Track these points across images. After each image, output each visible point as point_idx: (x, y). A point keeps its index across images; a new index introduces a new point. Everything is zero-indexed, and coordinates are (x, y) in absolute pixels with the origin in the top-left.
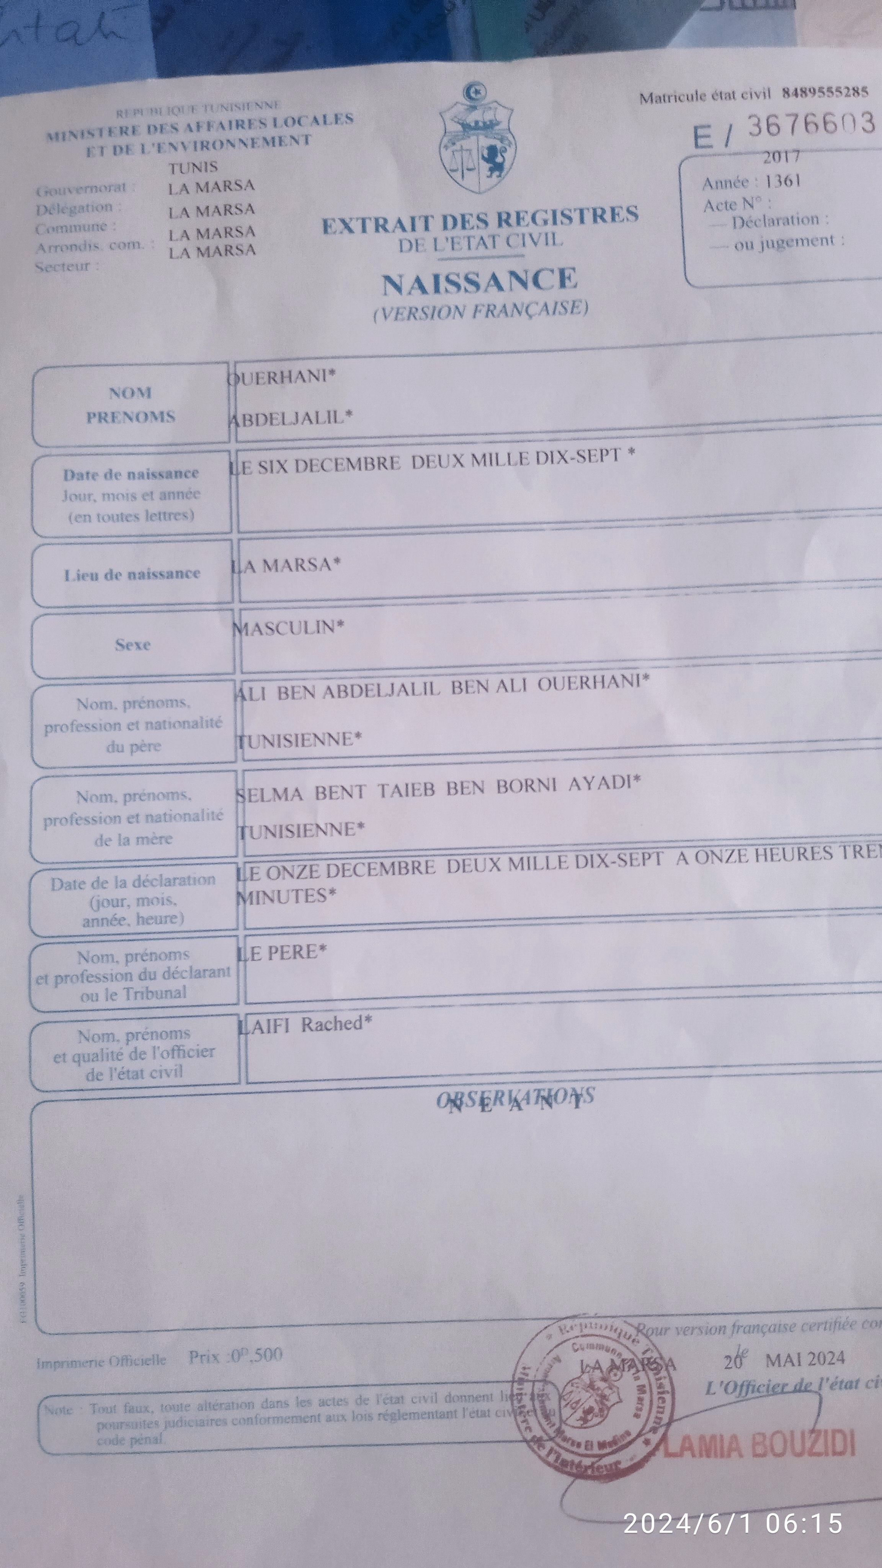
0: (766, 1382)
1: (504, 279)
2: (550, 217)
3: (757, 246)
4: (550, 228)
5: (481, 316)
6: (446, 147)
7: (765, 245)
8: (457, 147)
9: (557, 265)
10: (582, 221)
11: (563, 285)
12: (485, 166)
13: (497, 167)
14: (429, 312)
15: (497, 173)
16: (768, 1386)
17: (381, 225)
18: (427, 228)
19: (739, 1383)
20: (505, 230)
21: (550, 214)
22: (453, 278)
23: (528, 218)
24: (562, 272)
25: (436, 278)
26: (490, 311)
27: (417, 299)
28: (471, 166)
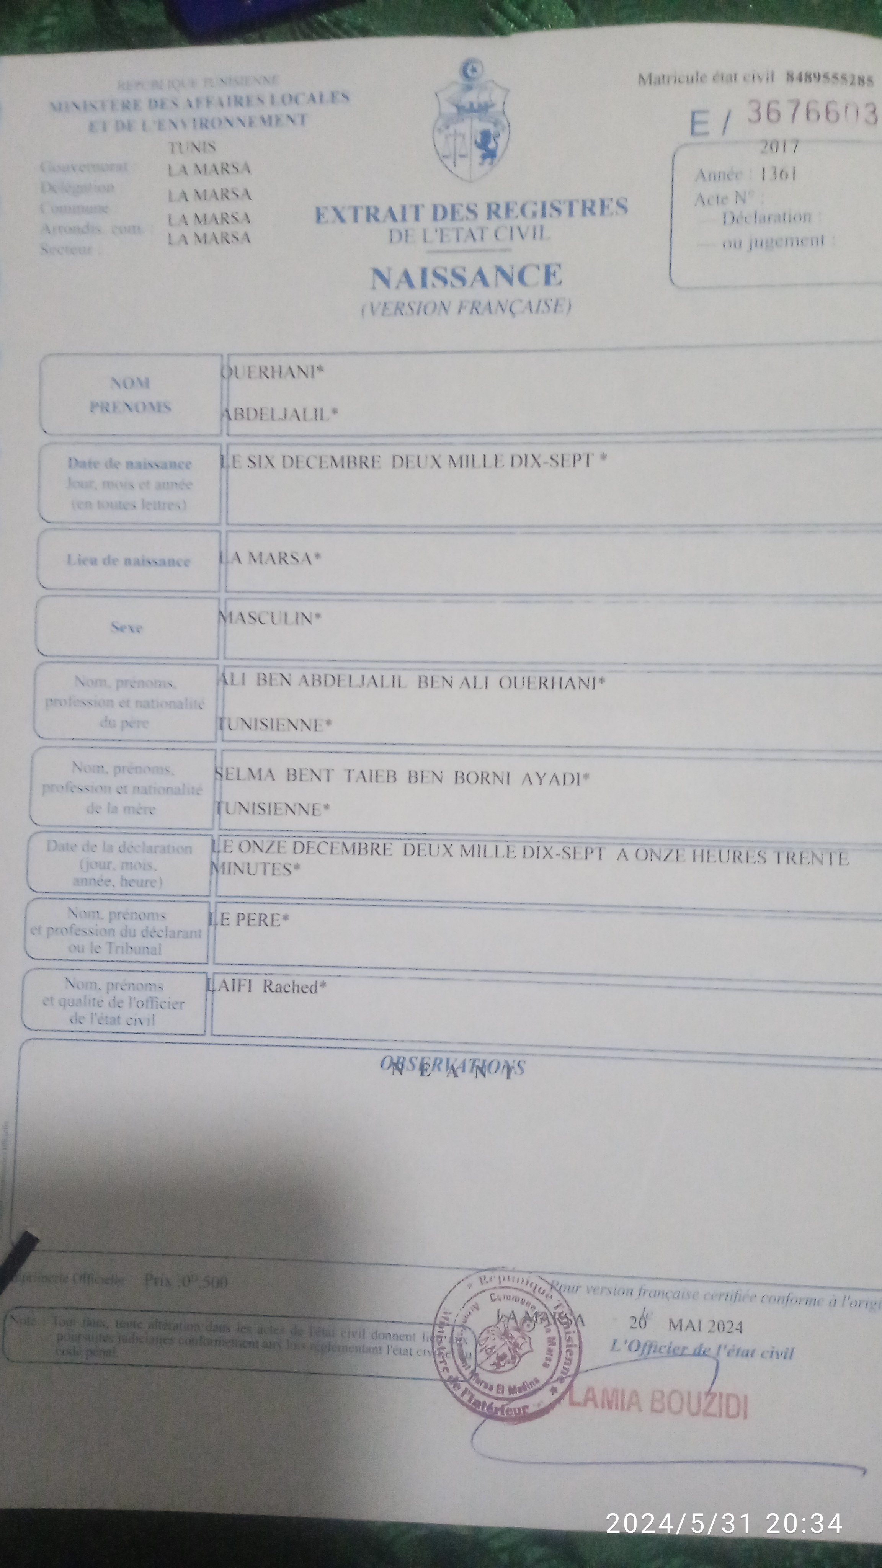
0: (667, 1344)
1: (490, 276)
2: (539, 208)
3: (746, 245)
4: (539, 221)
5: (465, 312)
6: (440, 130)
7: (755, 244)
8: (451, 130)
9: (542, 260)
10: (571, 213)
11: (547, 282)
12: (478, 153)
13: (490, 155)
14: (415, 308)
15: (488, 160)
16: (670, 1348)
17: (372, 215)
18: (417, 218)
19: (642, 1343)
20: (494, 223)
21: (539, 207)
22: (441, 272)
23: (517, 210)
24: (548, 268)
25: (424, 271)
26: (475, 308)
27: (405, 294)
28: (463, 152)
